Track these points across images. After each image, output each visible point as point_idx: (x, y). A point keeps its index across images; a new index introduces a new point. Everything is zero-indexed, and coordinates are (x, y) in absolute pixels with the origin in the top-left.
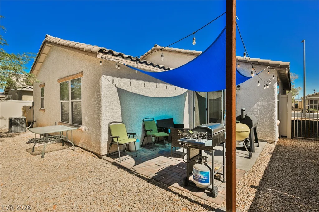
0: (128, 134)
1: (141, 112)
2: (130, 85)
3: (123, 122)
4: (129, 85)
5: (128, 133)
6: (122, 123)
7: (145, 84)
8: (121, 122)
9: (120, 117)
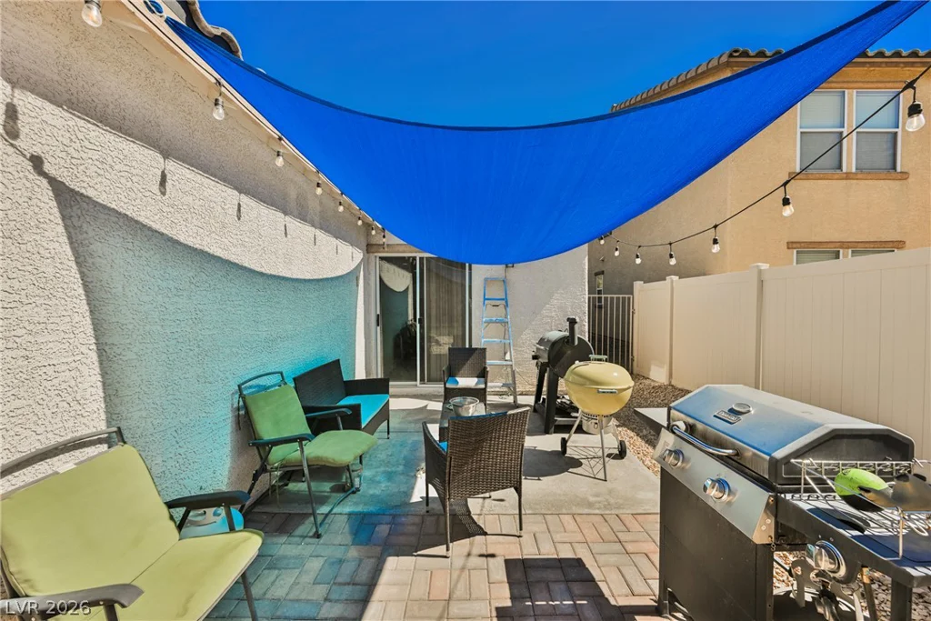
0: (171, 505)
1: (228, 351)
2: (164, 193)
3: (116, 437)
4: (156, 188)
5: (169, 499)
6: (108, 441)
7: (239, 205)
8: (100, 441)
9: (95, 406)
